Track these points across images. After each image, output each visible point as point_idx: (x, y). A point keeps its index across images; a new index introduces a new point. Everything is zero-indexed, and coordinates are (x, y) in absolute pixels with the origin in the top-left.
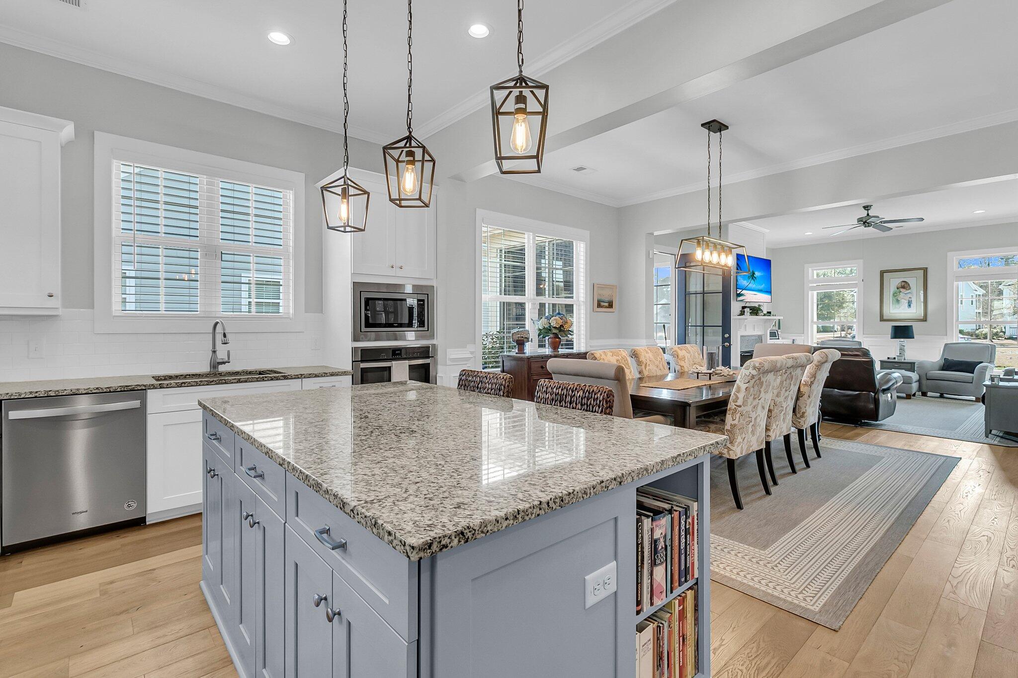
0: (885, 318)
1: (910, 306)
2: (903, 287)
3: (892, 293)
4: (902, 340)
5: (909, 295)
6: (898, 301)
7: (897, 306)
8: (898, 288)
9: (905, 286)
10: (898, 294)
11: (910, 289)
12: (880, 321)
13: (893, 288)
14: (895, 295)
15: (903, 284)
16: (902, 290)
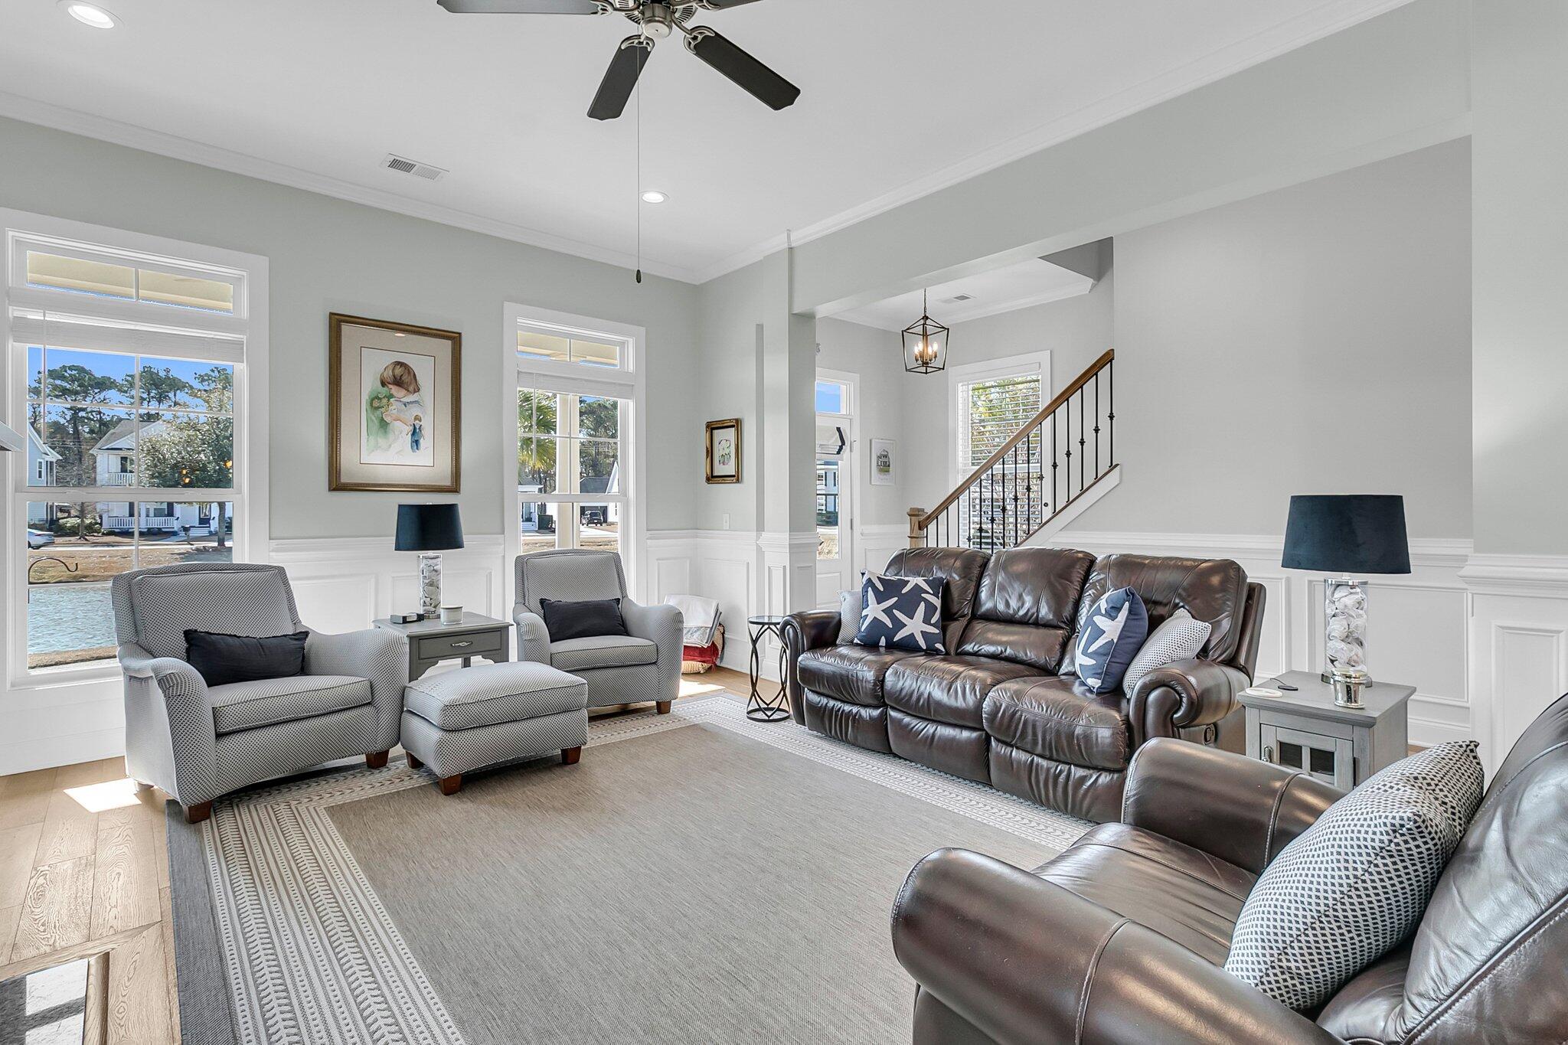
0: (344, 479)
1: (416, 443)
2: (398, 382)
3: (365, 398)
4: (431, 553)
5: (415, 411)
6: (384, 425)
7: (382, 441)
8: (383, 384)
9: (402, 378)
10: (385, 401)
11: (417, 390)
12: (330, 490)
13: (370, 383)
14: (376, 403)
15: (399, 371)
16: (394, 390)
